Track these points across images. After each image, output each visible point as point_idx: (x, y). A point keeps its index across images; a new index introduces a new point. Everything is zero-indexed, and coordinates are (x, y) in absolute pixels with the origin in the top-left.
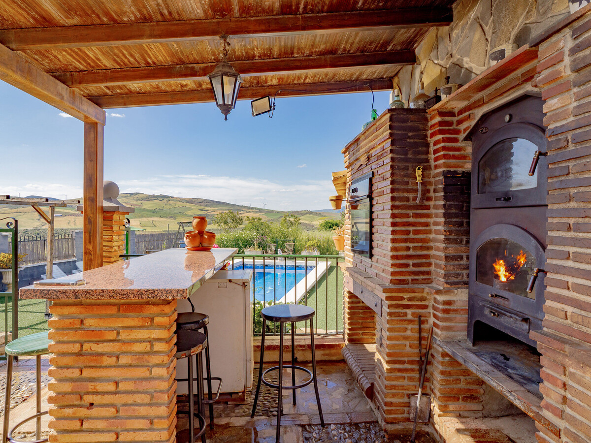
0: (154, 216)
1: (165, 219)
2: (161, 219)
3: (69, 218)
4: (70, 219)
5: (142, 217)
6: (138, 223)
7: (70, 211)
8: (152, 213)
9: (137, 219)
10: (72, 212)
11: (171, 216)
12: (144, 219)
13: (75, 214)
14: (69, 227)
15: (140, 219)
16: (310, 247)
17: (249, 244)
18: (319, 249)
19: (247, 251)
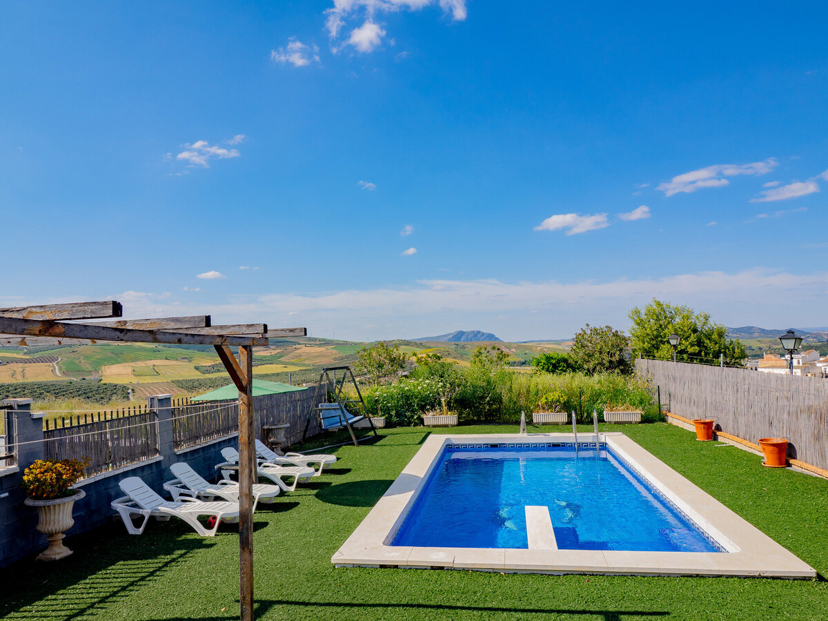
0: (156, 358)
1: (174, 362)
2: (167, 362)
3: (14, 366)
4: (15, 369)
5: (135, 359)
6: (130, 370)
7: (15, 355)
8: (152, 353)
9: (127, 364)
10: (18, 356)
11: (183, 356)
12: (140, 364)
13: (22, 359)
14: (14, 381)
15: (133, 364)
16: (550, 406)
17: (429, 403)
18: (567, 407)
19: (429, 418)
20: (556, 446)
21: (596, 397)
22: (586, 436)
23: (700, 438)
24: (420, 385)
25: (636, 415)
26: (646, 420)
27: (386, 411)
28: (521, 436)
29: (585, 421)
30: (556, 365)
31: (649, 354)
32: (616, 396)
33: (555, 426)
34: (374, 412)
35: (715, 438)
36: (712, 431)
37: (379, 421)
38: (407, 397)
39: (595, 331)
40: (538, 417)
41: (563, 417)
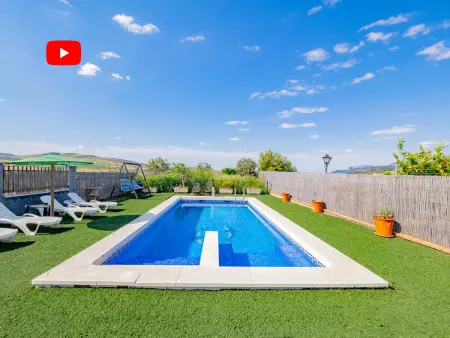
16: (226, 186)
17: (177, 183)
18: (233, 187)
19: (176, 189)
20: (227, 202)
21: (244, 184)
22: (239, 198)
23: (284, 200)
24: (174, 176)
25: (258, 191)
26: (262, 193)
27: (158, 185)
28: (213, 198)
29: (240, 193)
30: (230, 172)
31: (264, 169)
32: (251, 184)
33: (227, 194)
34: (152, 186)
35: (289, 200)
36: (288, 198)
37: (154, 190)
38: (168, 180)
39: (246, 160)
40: (221, 191)
41: (231, 191)
